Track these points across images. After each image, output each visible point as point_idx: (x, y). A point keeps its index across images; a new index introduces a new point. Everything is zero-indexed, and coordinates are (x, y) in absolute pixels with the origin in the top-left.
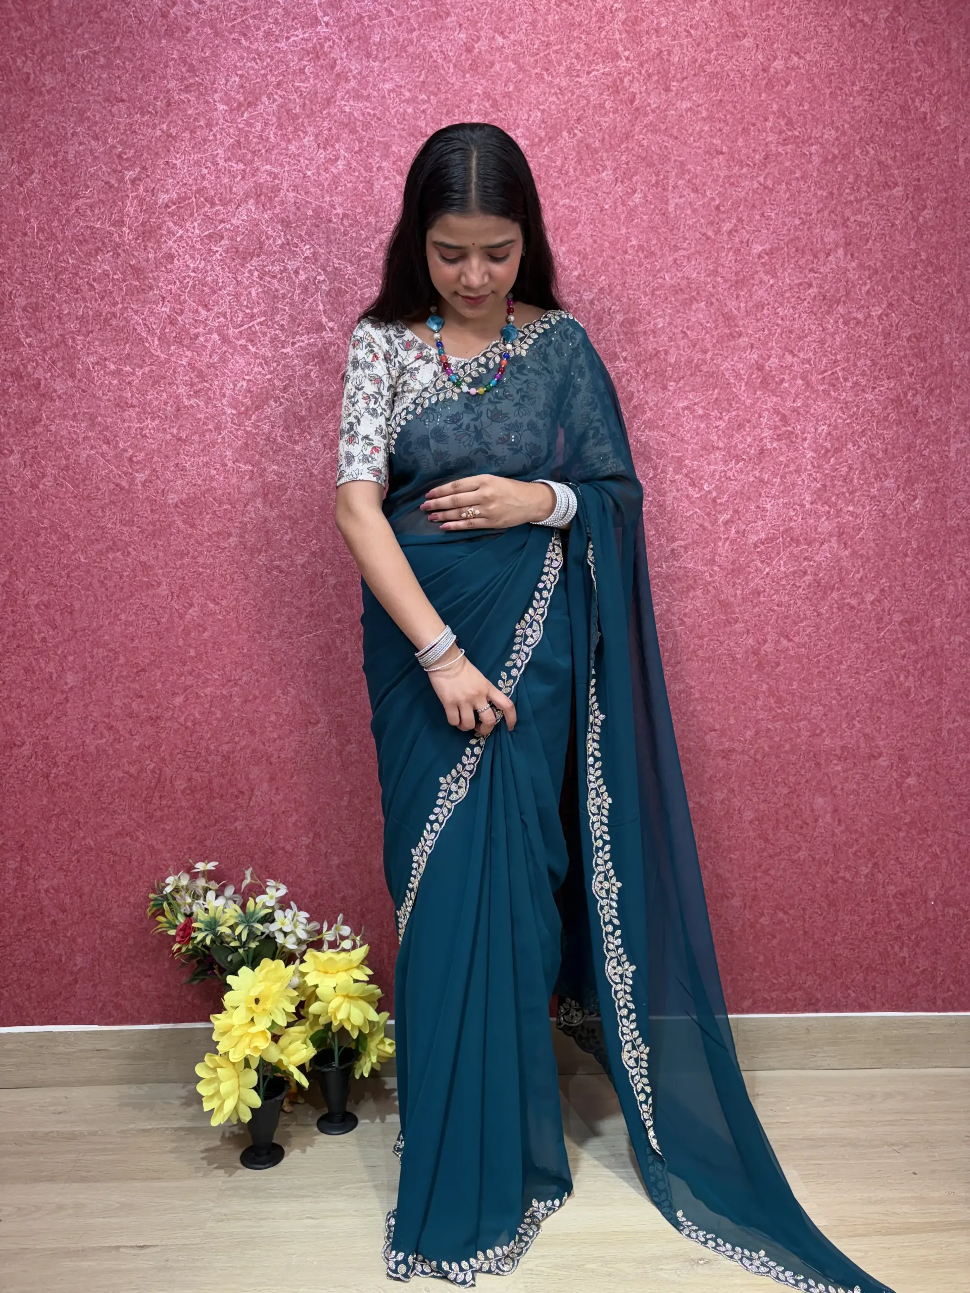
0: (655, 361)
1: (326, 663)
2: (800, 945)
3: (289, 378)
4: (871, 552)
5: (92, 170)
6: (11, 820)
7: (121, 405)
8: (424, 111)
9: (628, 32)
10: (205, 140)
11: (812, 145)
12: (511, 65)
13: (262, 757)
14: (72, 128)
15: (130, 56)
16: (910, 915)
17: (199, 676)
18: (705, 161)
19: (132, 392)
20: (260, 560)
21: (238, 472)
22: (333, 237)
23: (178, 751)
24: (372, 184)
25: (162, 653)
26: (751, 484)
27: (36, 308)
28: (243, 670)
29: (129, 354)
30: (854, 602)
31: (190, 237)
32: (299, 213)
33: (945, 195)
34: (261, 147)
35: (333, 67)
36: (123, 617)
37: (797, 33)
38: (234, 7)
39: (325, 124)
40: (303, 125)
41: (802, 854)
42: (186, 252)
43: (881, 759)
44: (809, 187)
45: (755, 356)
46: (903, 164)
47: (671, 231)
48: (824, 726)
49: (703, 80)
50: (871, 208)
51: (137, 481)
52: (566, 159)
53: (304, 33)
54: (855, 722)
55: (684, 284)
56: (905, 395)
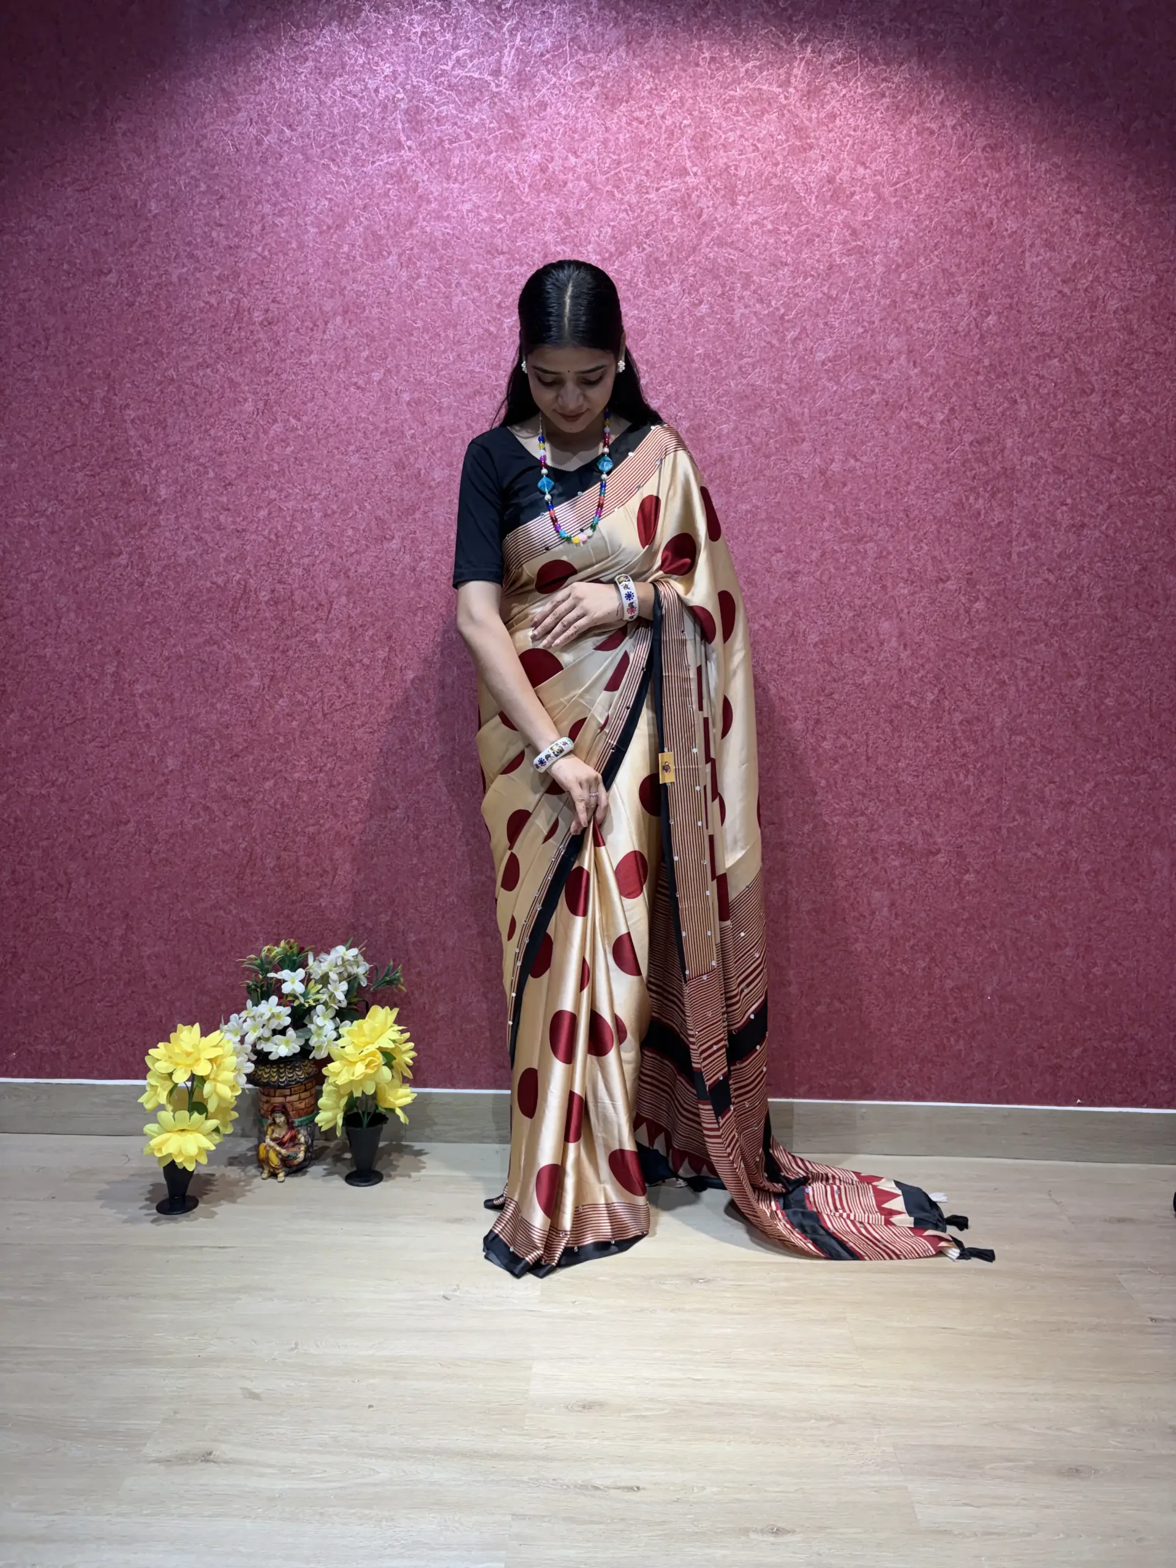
0: (719, 465)
1: (403, 752)
2: (856, 1034)
4: (931, 653)
6: (117, 891)
8: (500, 230)
9: (696, 148)
10: (296, 261)
11: (876, 254)
12: (583, 183)
13: (345, 839)
15: (228, 182)
16: (966, 1008)
17: (287, 762)
18: (770, 272)
22: (414, 350)
23: (268, 831)
25: (254, 740)
26: (812, 586)
30: (913, 702)
33: (1009, 301)
35: (415, 190)
36: (219, 706)
37: (863, 143)
38: (323, 133)
39: (408, 244)
41: (859, 947)
43: (940, 855)
44: (873, 297)
45: (817, 460)
46: (967, 270)
47: (737, 339)
48: (881, 822)
49: (769, 192)
50: (935, 315)
52: (635, 272)
53: (389, 157)
54: (913, 819)
55: (749, 390)
56: (967, 498)
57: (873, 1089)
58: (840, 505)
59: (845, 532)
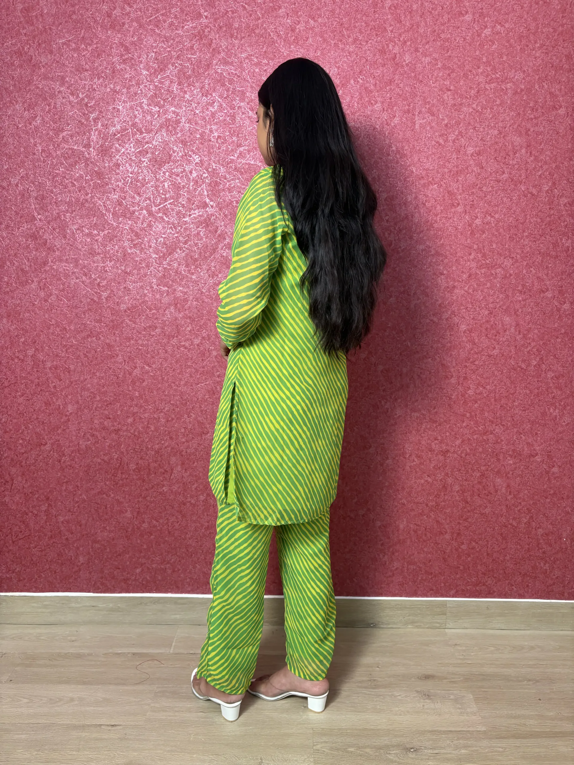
0: (405, 221)
1: (211, 400)
2: (485, 561)
3: (188, 236)
4: (536, 336)
5: (70, 114)
6: (42, 484)
7: (92, 253)
8: (265, 70)
9: (392, 14)
10: (136, 94)
11: (508, 83)
12: (319, 38)
13: (177, 452)
14: (58, 88)
15: (90, 42)
16: (551, 546)
17: (141, 407)
18: (439, 95)
19: (98, 245)
20: (174, 342)
21: (160, 292)
22: (212, 150)
23: (130, 448)
24: (235, 117)
25: (120, 394)
26: (462, 296)
27: (43, 198)
28: (166, 404)
29: (95, 224)
30: (523, 366)
31: (128, 153)
32: (192, 137)
34: (168, 96)
35: (210, 45)
36: (98, 374)
37: (500, 10)
38: (150, 8)
39: (207, 81)
40: (193, 82)
41: (488, 510)
42: (126, 162)
43: (537, 457)
44: (505, 110)
45: (467, 217)
46: (566, 93)
47: (417, 140)
48: (503, 438)
49: (439, 43)
50: (544, 122)
51: (103, 297)
53: (193, 24)
54: (522, 436)
55: (424, 173)
56: (561, 239)
57: (494, 592)
58: (481, 245)
59: (484, 262)
